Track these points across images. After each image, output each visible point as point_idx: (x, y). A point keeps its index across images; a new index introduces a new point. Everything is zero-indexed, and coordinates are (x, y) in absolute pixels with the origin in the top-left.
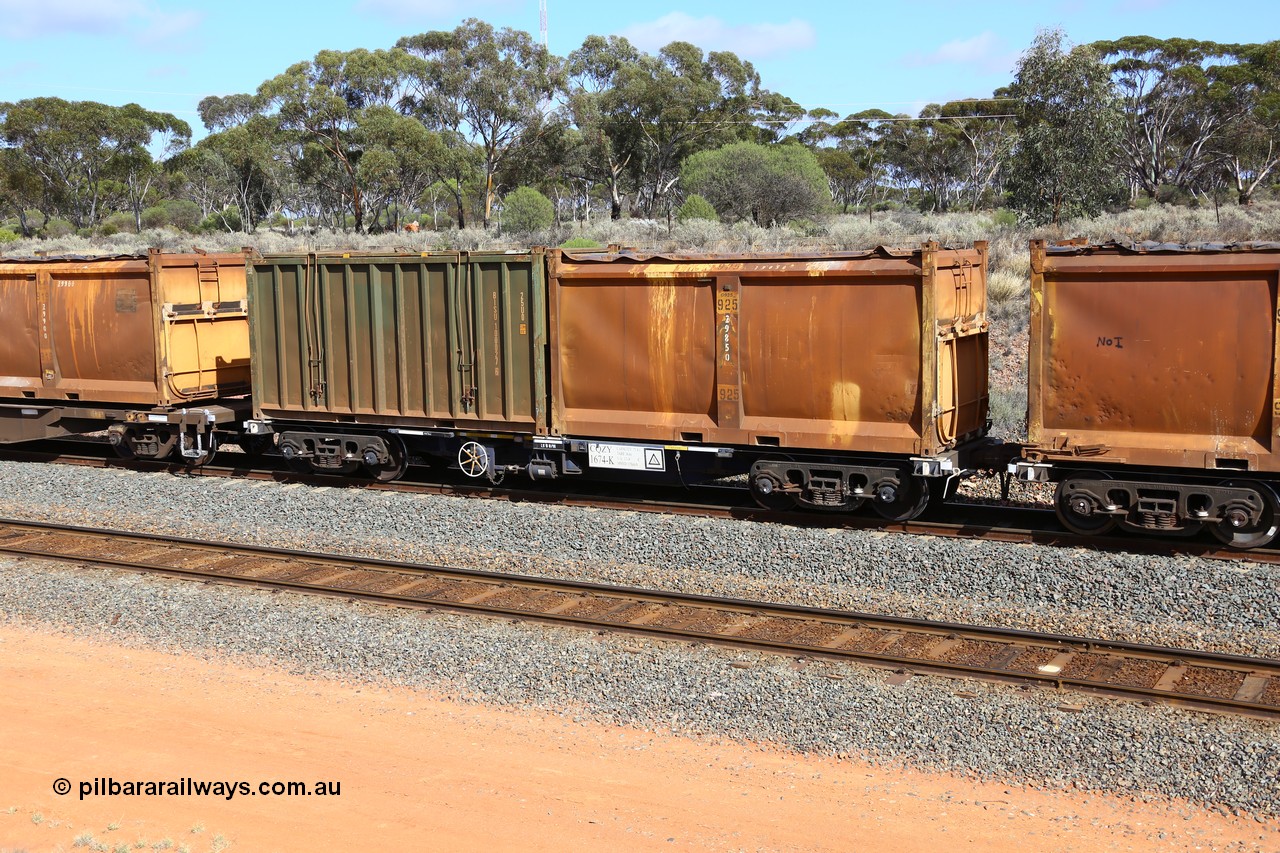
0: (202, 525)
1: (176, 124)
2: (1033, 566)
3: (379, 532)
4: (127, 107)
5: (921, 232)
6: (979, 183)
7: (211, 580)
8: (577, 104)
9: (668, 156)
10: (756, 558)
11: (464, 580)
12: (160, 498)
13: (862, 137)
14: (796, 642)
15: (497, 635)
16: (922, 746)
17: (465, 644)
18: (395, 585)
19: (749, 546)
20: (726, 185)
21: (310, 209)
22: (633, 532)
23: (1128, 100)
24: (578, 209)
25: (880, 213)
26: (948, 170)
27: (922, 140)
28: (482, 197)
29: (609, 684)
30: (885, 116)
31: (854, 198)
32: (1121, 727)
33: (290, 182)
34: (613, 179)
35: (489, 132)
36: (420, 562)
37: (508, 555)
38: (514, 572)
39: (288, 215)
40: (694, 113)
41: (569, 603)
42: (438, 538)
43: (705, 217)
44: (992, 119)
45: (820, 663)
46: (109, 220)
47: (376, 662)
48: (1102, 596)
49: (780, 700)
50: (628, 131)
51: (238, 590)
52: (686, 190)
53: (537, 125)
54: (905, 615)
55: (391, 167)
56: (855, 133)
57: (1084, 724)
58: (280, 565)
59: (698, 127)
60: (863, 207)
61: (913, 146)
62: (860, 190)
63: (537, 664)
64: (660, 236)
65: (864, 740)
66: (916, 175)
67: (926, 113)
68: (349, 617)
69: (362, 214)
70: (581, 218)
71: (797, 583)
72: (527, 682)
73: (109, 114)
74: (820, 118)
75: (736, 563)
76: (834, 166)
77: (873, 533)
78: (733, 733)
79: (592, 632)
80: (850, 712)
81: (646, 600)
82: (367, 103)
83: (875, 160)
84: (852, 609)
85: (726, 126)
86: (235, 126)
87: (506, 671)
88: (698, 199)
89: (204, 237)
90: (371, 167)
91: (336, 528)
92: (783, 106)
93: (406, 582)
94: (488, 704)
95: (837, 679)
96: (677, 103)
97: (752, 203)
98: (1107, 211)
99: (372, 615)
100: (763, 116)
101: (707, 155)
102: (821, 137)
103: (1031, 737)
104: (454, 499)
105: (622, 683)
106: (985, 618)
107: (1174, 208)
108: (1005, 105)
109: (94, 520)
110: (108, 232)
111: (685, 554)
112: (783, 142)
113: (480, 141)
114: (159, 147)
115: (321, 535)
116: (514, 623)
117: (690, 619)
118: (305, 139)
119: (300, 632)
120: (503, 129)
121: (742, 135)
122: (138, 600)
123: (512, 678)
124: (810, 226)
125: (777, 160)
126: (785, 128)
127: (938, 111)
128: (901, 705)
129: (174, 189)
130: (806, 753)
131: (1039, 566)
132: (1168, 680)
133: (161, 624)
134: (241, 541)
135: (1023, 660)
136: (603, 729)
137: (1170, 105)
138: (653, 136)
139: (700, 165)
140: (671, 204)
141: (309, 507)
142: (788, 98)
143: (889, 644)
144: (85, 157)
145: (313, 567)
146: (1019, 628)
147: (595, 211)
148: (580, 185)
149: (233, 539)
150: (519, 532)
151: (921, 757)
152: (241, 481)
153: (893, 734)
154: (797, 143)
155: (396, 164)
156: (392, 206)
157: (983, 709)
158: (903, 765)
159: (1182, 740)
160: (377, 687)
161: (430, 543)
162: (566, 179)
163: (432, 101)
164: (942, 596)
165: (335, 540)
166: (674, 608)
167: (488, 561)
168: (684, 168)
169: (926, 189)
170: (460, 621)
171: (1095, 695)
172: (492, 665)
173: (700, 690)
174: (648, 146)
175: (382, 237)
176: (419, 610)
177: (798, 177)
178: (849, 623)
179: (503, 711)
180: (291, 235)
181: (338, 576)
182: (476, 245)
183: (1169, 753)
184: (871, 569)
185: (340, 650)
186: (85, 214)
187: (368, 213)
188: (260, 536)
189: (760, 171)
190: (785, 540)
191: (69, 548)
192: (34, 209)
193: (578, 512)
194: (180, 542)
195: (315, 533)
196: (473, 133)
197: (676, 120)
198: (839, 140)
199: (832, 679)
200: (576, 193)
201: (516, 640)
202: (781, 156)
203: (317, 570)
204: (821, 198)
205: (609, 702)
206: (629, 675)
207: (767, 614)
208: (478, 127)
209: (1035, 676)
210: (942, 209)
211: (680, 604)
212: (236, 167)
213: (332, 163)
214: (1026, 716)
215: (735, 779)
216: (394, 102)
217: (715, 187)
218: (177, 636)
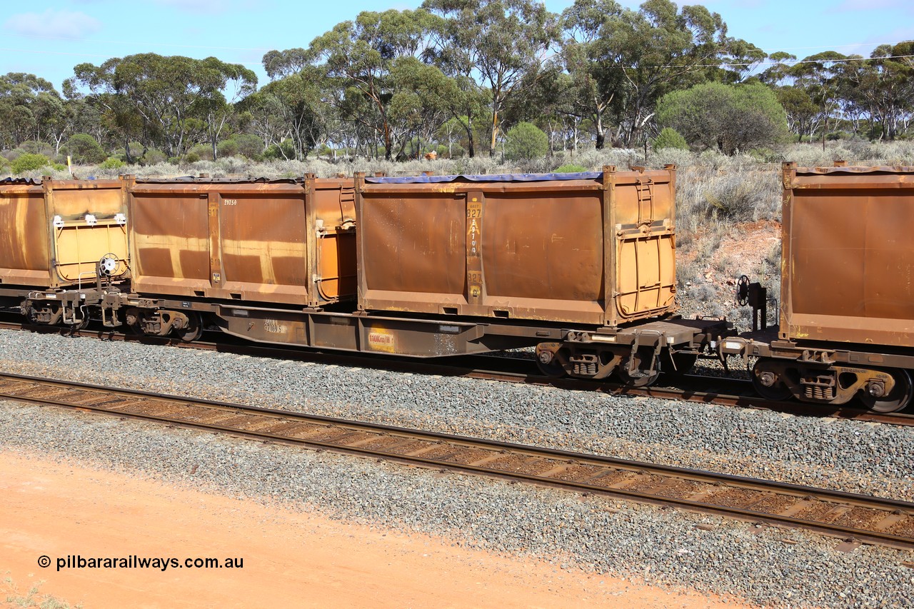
0: (262, 396)
1: (245, 73)
3: (402, 405)
4: (207, 60)
7: (268, 439)
8: (569, 53)
10: (718, 436)
11: (471, 446)
12: (229, 373)
13: (817, 75)
14: (753, 509)
15: (497, 493)
17: (472, 500)
18: (414, 449)
19: (712, 426)
20: (696, 120)
21: (349, 141)
22: (612, 411)
24: (569, 140)
25: (832, 142)
26: (898, 104)
27: (873, 77)
28: (489, 131)
29: (591, 538)
30: (840, 57)
31: (808, 129)
33: (333, 119)
34: (598, 115)
35: (496, 77)
36: (435, 431)
37: (507, 427)
38: (512, 441)
39: (332, 146)
40: (669, 58)
41: (558, 468)
42: (450, 411)
43: (677, 147)
45: (775, 529)
46: (193, 151)
47: (399, 511)
49: (739, 559)
50: (611, 74)
51: (290, 449)
52: (660, 124)
53: (535, 71)
54: (852, 491)
55: (416, 107)
56: (811, 73)
58: (322, 430)
59: (671, 70)
60: (816, 137)
61: (864, 83)
62: (814, 122)
63: (531, 519)
64: (638, 162)
65: (816, 599)
66: (866, 108)
67: (877, 53)
68: (377, 474)
69: (391, 145)
70: (571, 148)
71: (755, 459)
72: (522, 533)
73: (191, 66)
74: (779, 60)
75: (700, 440)
76: (791, 101)
77: (822, 419)
78: (699, 585)
79: (577, 494)
80: (803, 573)
81: (623, 468)
82: (397, 54)
83: (828, 96)
84: (804, 483)
86: (291, 74)
87: (505, 524)
88: (671, 132)
89: (266, 164)
90: (399, 106)
91: (367, 401)
92: (747, 50)
93: (424, 446)
94: (490, 550)
95: (791, 544)
96: (652, 51)
97: (718, 135)
99: (396, 473)
100: (729, 60)
101: (681, 94)
102: (780, 77)
104: (464, 379)
105: (603, 537)
109: (179, 390)
110: (191, 160)
111: (655, 431)
112: (746, 82)
113: (488, 84)
114: (232, 92)
115: (356, 406)
116: (512, 483)
117: (661, 486)
119: (338, 485)
120: (507, 74)
121: (710, 77)
123: (510, 530)
124: (768, 154)
125: (741, 98)
126: (748, 70)
127: (888, 51)
128: (850, 570)
133: (229, 474)
134: (292, 409)
136: (585, 576)
138: (632, 78)
139: (673, 103)
140: (647, 135)
141: (346, 383)
142: (751, 44)
143: (839, 515)
144: (175, 100)
145: (349, 432)
147: (582, 142)
148: (570, 121)
149: (286, 407)
150: (516, 409)
153: (841, 594)
154: (759, 83)
155: (419, 104)
156: (415, 139)
160: (398, 532)
161: (444, 415)
162: (558, 115)
163: (449, 52)
164: (888, 476)
165: (367, 411)
166: (647, 477)
167: (490, 432)
168: (660, 106)
169: (875, 120)
170: (468, 480)
172: (494, 518)
173: (669, 547)
174: (628, 87)
175: (407, 164)
176: (434, 470)
177: (759, 112)
178: (801, 495)
179: (502, 557)
180: (333, 162)
181: (368, 440)
182: (484, 171)
184: (821, 449)
185: (370, 501)
186: (174, 146)
187: (395, 145)
188: (308, 405)
189: (725, 107)
190: (744, 421)
191: (159, 411)
192: (136, 142)
193: (566, 393)
194: (244, 409)
195: (351, 405)
196: (482, 78)
197: (653, 65)
198: (796, 79)
199: (785, 542)
200: (566, 127)
201: (513, 498)
202: (745, 94)
203: (352, 435)
204: (780, 129)
205: (591, 553)
206: (609, 531)
207: (728, 484)
208: (487, 74)
210: (890, 137)
211: (652, 473)
212: (292, 107)
213: (368, 104)
216: (418, 54)
217: (687, 122)
218: (242, 485)
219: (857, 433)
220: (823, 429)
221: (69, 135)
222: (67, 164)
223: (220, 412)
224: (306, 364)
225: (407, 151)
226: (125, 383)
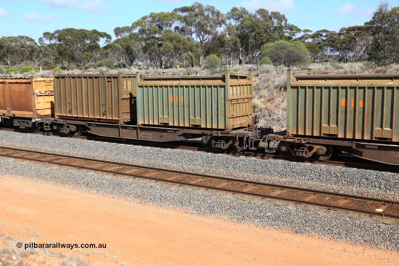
0: (113, 157)
1: (107, 35)
2: (374, 177)
3: (165, 161)
4: (93, 30)
5: (339, 69)
6: (359, 53)
7: (115, 174)
8: (229, 29)
9: (257, 45)
10: (283, 172)
11: (191, 176)
12: (101, 149)
13: (320, 38)
14: (296, 198)
15: (201, 193)
16: (336, 233)
17: (191, 196)
18: (170, 177)
19: (281, 168)
20: (276, 54)
21: (146, 61)
22: (244, 163)
24: (229, 61)
25: (325, 63)
26: (349, 49)
27: (340, 39)
28: (199, 58)
29: (236, 210)
30: (329, 32)
31: (317, 58)
33: (140, 53)
34: (240, 52)
35: (202, 37)
36: (178, 170)
37: (205, 169)
38: (207, 174)
39: (140, 63)
40: (266, 31)
41: (224, 184)
42: (184, 163)
43: (269, 64)
44: (364, 32)
45: (303, 205)
46: (87, 65)
47: (164, 200)
48: (398, 187)
49: (290, 217)
50: (245, 37)
51: (123, 177)
52: (263, 55)
53: (217, 35)
54: (331, 191)
56: (318, 37)
57: (391, 229)
58: (136, 170)
59: (267, 35)
60: (320, 61)
61: (336, 42)
62: (319, 55)
63: (214, 203)
64: (255, 70)
65: (317, 231)
66: (338, 50)
67: (341, 30)
68: (156, 187)
69: (162, 63)
70: (230, 64)
71: (296, 180)
72: (210, 208)
73: (88, 33)
74: (306, 32)
75: (277, 173)
76: (311, 48)
77: (321, 165)
78: (275, 227)
79: (231, 193)
80: (313, 221)
81: (248, 184)
82: (164, 28)
83: (324, 46)
84: (314, 189)
86: (124, 36)
87: (204, 205)
88: (267, 58)
89: (115, 70)
90: (165, 48)
91: (153, 159)
92: (295, 28)
93: (174, 176)
94: (198, 215)
95: (309, 211)
96: (260, 28)
97: (284, 60)
99: (163, 186)
100: (288, 32)
101: (270, 44)
102: (307, 39)
103: (373, 232)
104: (189, 151)
105: (240, 209)
106: (358, 193)
108: (368, 28)
109: (81, 155)
110: (87, 68)
111: (260, 170)
112: (294, 40)
113: (198, 40)
114: (102, 43)
115: (148, 161)
116: (207, 190)
117: (262, 190)
119: (141, 191)
120: (206, 36)
121: (281, 38)
122: (94, 179)
123: (206, 207)
124: (302, 67)
125: (292, 46)
126: (295, 36)
127: (345, 30)
128: (329, 220)
129: (106, 55)
130: (298, 234)
131: (376, 177)
133: (101, 187)
134: (124, 162)
135: (370, 207)
136: (234, 224)
138: (252, 38)
139: (267, 48)
140: (258, 60)
141: (145, 152)
142: (296, 26)
143: (326, 200)
144: (81, 46)
145: (146, 171)
146: (369, 197)
147: (234, 62)
148: (229, 54)
149: (122, 161)
150: (208, 162)
151: (336, 237)
153: (326, 229)
154: (299, 40)
155: (173, 47)
156: (171, 61)
157: (357, 222)
158: (330, 239)
161: (181, 165)
162: (225, 52)
163: (184, 28)
164: (343, 185)
165: (152, 163)
166: (257, 187)
167: (199, 170)
168: (262, 49)
169: (341, 55)
170: (190, 189)
171: (395, 219)
172: (200, 203)
173: (264, 213)
174: (251, 41)
175: (168, 70)
176: (177, 185)
177: (299, 51)
178: (313, 193)
179: (203, 217)
180: (141, 69)
181: (153, 174)
182: (197, 73)
184: (320, 176)
185: (153, 196)
186: (80, 63)
187: (164, 62)
188: (130, 161)
189: (287, 49)
190: (292, 166)
191: (74, 163)
192: (66, 61)
193: (227, 156)
194: (106, 162)
195: (146, 160)
196: (196, 38)
197: (260, 33)
198: (313, 39)
199: (307, 210)
200: (228, 56)
201: (207, 195)
202: (294, 45)
203: (147, 172)
204: (306, 58)
205: (236, 215)
206: (242, 207)
207: (286, 189)
208: (198, 36)
209: (374, 212)
210: (346, 61)
211: (259, 185)
212: (125, 48)
213: (153, 47)
214: (371, 225)
215: (275, 241)
216: (172, 28)
217: (272, 55)
218: (105, 190)
219: (333, 170)
220: (321, 169)
221: (41, 59)
222: (40, 70)
223: (97, 163)
224: (130, 145)
226: (61, 152)
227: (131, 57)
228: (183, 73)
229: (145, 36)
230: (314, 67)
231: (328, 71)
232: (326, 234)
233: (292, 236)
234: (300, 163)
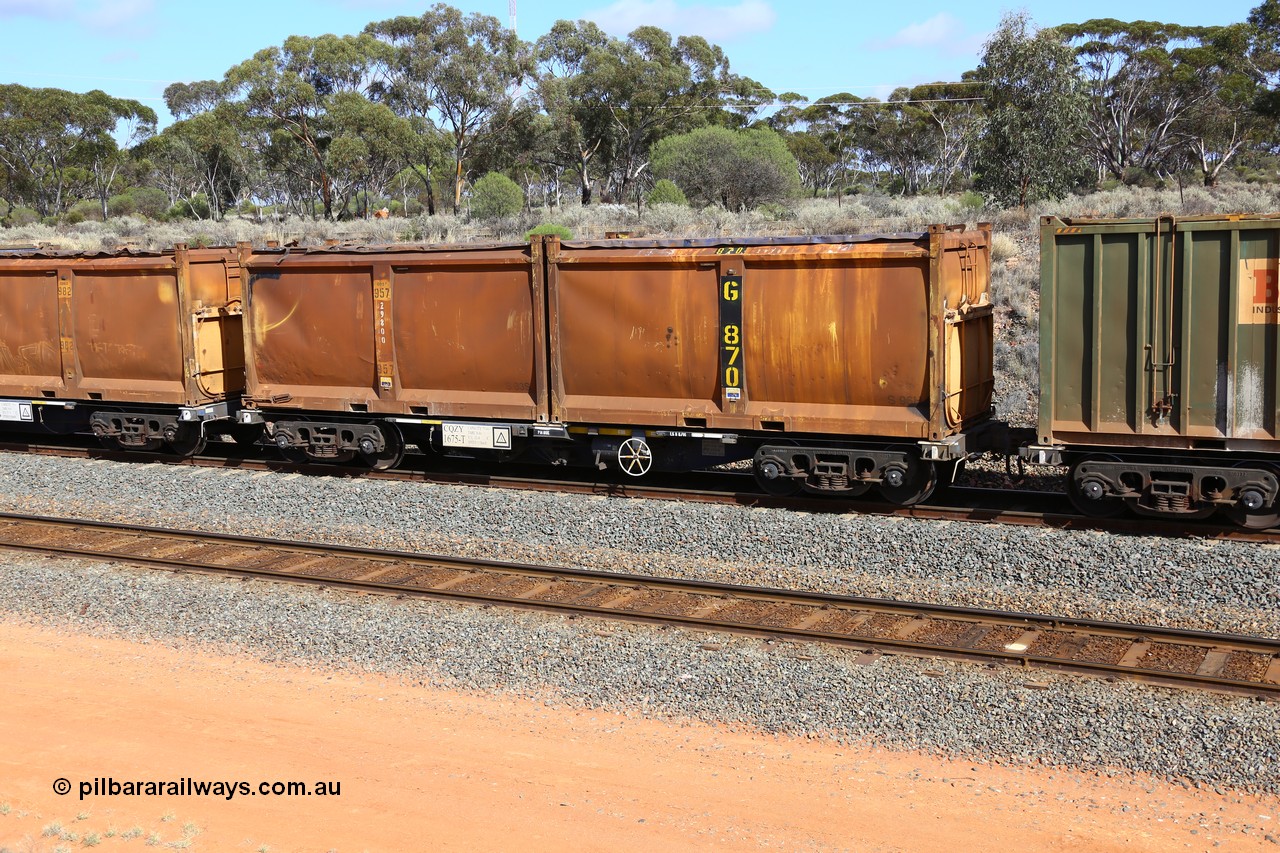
0: (171, 513)
1: (141, 111)
2: (1001, 545)
3: (349, 519)
4: (90, 93)
5: (889, 215)
6: (949, 166)
7: (180, 568)
8: (546, 90)
9: (638, 141)
10: (726, 541)
11: (435, 566)
12: (129, 487)
13: (832, 120)
14: (766, 623)
15: (467, 620)
16: (890, 725)
17: (436, 630)
18: (365, 572)
19: (719, 530)
20: (696, 170)
22: (604, 517)
23: (1095, 83)
24: (550, 194)
25: (850, 197)
26: (919, 155)
27: (894, 123)
28: (452, 183)
29: (580, 668)
30: (855, 100)
31: (824, 182)
32: (1086, 703)
33: (258, 169)
34: (583, 165)
35: (458, 118)
36: (391, 549)
37: (479, 540)
38: (485, 557)
39: (256, 202)
40: (664, 97)
41: (540, 587)
42: (409, 524)
43: (674, 202)
44: (961, 102)
45: (789, 644)
46: (75, 209)
47: (347, 648)
48: (1069, 574)
49: (750, 682)
50: (598, 116)
51: (208, 579)
52: (656, 175)
53: (506, 111)
54: (874, 596)
55: (361, 155)
56: (825, 117)
57: (1050, 701)
58: (250, 553)
59: (668, 111)
60: (833, 191)
61: (882, 131)
62: (830, 174)
63: (508, 649)
64: (630, 221)
65: (833, 720)
66: (886, 159)
67: (895, 96)
68: (320, 604)
69: (331, 201)
70: (552, 204)
71: (767, 566)
72: (498, 667)
73: (73, 101)
74: (789, 102)
75: (706, 547)
76: (805, 150)
77: (842, 516)
78: (704, 715)
79: (563, 617)
80: (819, 693)
81: (617, 584)
82: (336, 89)
83: (845, 144)
84: (822, 590)
85: (696, 110)
86: (201, 112)
87: (478, 656)
88: (670, 185)
89: (171, 225)
90: (341, 153)
91: (306, 516)
92: (752, 90)
93: (377, 569)
94: (459, 689)
95: (806, 660)
96: (645, 88)
97: (721, 188)
98: (1075, 193)
99: (343, 602)
100: (733, 100)
101: (676, 139)
102: (791, 122)
103: (997, 714)
104: (426, 485)
105: (593, 666)
106: (953, 597)
107: (1140, 190)
108: (974, 89)
109: (62, 510)
110: (73, 220)
111: (655, 538)
112: (753, 127)
113: (449, 127)
114: (124, 134)
115: (291, 523)
116: (485, 608)
117: (661, 602)
118: (273, 126)
119: (271, 620)
120: (473, 114)
121: (712, 120)
122: (106, 590)
123: (483, 663)
124: (779, 210)
125: (746, 145)
126: (756, 112)
127: (906, 95)
128: (870, 685)
129: (141, 176)
130: (776, 734)
131: (1006, 546)
132: (1132, 657)
133: (130, 613)
134: (210, 529)
135: (989, 639)
136: (574, 712)
137: (1136, 88)
138: (623, 121)
140: (642, 189)
141: (279, 495)
142: (758, 83)
143: (858, 625)
144: (49, 144)
145: (284, 554)
146: (986, 608)
147: (565, 196)
148: (550, 171)
149: (203, 527)
150: (490, 518)
151: (889, 735)
152: (211, 469)
153: (861, 713)
154: (767, 127)
155: (365, 150)
157: (950, 687)
158: (871, 744)
159: (1145, 715)
160: (347, 673)
161: (401, 530)
162: (536, 164)
163: (401, 87)
164: (911, 577)
165: (306, 527)
166: (645, 592)
167: (459, 547)
168: (654, 154)
170: (431, 607)
171: (1060, 672)
172: (463, 650)
173: (671, 672)
174: (618, 131)
175: (351, 224)
176: (390, 596)
177: (767, 161)
178: (819, 604)
179: (474, 696)
180: (260, 222)
181: (309, 563)
182: (445, 231)
183: (1132, 728)
184: (840, 550)
185: (311, 637)
186: (50, 202)
187: (337, 200)
188: (230, 525)
189: (729, 155)
190: (755, 522)
191: (37, 538)
193: (548, 498)
194: (149, 531)
195: (285, 521)
196: (443, 120)
197: (646, 105)
198: (809, 124)
199: (800, 659)
200: (546, 178)
201: (487, 625)
202: (750, 141)
203: (287, 558)
204: (791, 182)
206: (600, 658)
207: (738, 596)
208: (447, 114)
209: (1003, 655)
210: (912, 192)
211: (651, 587)
212: (203, 153)
213: (300, 150)
214: (993, 693)
215: (705, 760)
216: (362, 88)
217: (685, 171)
218: (147, 625)
219: (879, 530)
220: (843, 527)
223: (118, 536)
225: (352, 208)
227: (225, 184)
228: (399, 235)
229: (269, 113)
230: (814, 209)
231: (856, 222)
232: (860, 730)
233: (758, 742)
234: (779, 511)
